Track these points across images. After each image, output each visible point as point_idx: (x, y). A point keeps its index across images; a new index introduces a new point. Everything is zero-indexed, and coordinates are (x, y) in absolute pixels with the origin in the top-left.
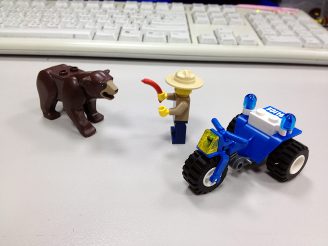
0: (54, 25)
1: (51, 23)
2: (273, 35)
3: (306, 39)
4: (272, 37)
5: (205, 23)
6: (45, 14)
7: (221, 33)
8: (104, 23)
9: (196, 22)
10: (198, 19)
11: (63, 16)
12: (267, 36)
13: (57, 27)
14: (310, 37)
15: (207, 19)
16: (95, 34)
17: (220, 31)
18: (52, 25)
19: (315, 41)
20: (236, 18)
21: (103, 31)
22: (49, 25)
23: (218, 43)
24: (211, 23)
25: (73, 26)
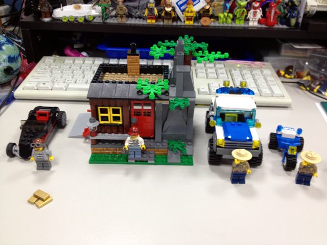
3: (263, 90)
5: (203, 78)
7: (212, 87)
9: (198, 77)
10: (200, 75)
14: (266, 88)
15: (205, 75)
17: (212, 85)
19: (268, 92)
20: (223, 74)
23: (210, 94)
24: (207, 78)
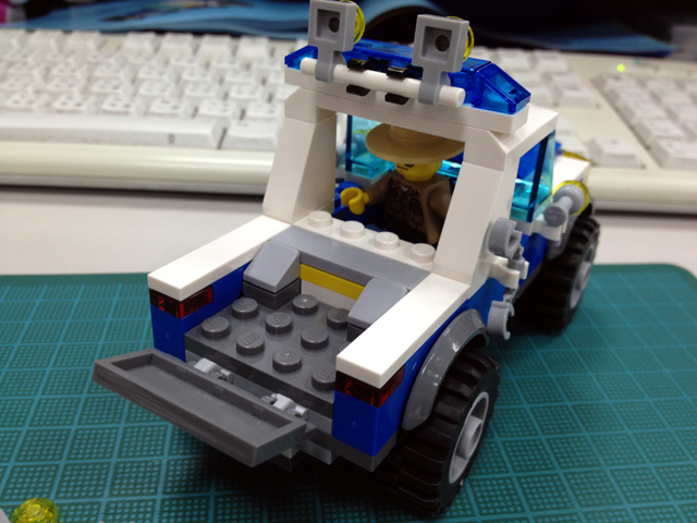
0: (120, 107)
1: (110, 100)
2: (678, 138)
4: (678, 145)
6: (97, 73)
8: (247, 101)
11: (143, 81)
12: (663, 143)
13: (126, 113)
16: (225, 131)
18: (113, 105)
20: (574, 88)
21: (246, 125)
22: (106, 106)
25: (167, 109)
